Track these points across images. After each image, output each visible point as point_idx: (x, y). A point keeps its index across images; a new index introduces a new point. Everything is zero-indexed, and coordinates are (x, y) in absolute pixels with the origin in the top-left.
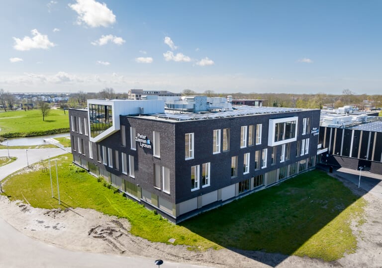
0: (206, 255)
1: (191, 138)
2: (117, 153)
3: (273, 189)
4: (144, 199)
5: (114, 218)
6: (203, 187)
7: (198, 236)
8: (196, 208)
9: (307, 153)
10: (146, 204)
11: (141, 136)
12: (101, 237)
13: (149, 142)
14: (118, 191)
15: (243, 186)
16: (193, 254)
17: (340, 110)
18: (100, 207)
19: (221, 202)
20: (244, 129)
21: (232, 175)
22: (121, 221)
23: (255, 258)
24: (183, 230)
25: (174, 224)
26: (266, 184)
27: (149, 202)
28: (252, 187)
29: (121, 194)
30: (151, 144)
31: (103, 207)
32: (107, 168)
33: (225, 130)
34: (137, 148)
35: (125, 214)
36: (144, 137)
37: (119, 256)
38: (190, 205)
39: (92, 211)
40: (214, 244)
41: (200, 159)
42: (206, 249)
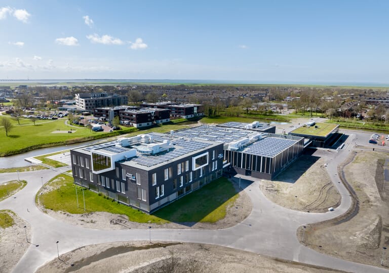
0: (165, 225)
1: (155, 176)
2: (113, 181)
3: (196, 192)
4: (131, 204)
5: (119, 215)
6: (161, 196)
7: (160, 219)
8: (158, 206)
9: (216, 168)
10: (132, 207)
11: (130, 174)
12: (116, 224)
13: (134, 177)
14: (114, 200)
15: (180, 192)
16: (159, 226)
17: (249, 126)
18: (108, 210)
19: (169, 202)
20: (179, 166)
21: (174, 188)
22: (122, 215)
23: (184, 225)
24: (153, 217)
25: (148, 214)
26: (192, 190)
27: (134, 205)
28: (185, 192)
29: (116, 202)
30: (135, 178)
31: (109, 210)
32: (105, 188)
33: (170, 168)
34: (127, 179)
35: (123, 212)
36: (131, 175)
37: (129, 230)
38: (155, 205)
39: (105, 213)
40: (167, 221)
41: (159, 184)
42: (164, 223)
